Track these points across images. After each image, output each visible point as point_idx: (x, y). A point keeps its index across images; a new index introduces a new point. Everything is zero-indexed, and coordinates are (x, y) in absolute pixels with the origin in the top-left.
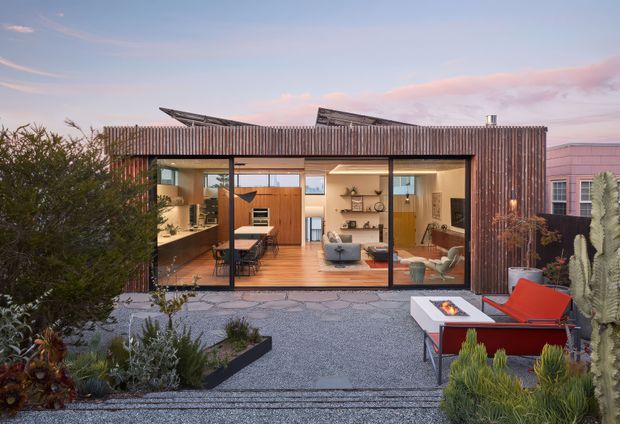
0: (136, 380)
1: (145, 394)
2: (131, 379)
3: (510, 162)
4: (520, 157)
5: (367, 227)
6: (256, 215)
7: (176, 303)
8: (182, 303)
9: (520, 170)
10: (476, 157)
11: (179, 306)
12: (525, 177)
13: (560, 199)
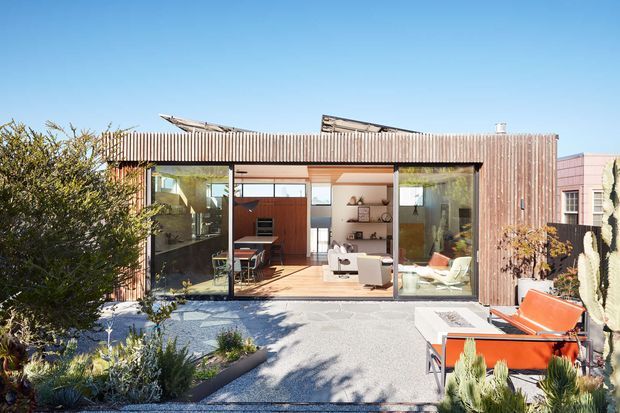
0: (115, 391)
1: (123, 406)
2: (110, 390)
3: (519, 170)
4: (530, 165)
5: (373, 237)
6: (260, 225)
7: (164, 311)
8: (171, 311)
9: (529, 179)
10: (485, 165)
11: (168, 314)
12: (535, 186)
13: (572, 210)
